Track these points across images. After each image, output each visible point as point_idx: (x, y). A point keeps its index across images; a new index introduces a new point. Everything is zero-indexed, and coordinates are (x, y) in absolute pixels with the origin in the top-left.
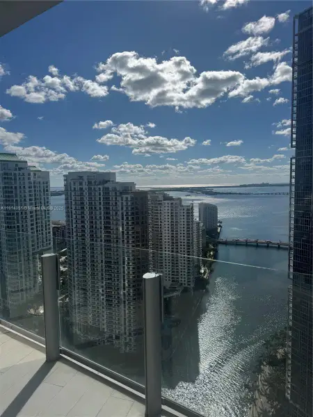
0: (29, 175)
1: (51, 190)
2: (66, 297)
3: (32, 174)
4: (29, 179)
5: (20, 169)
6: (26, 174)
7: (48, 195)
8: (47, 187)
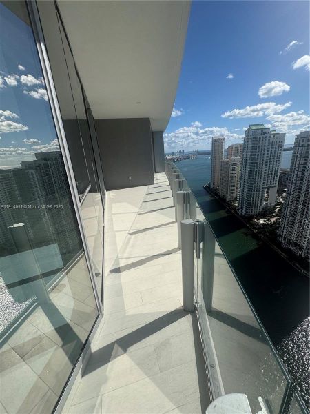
0: (270, 137)
1: (285, 147)
2: (279, 219)
3: (272, 136)
4: (269, 140)
5: (264, 134)
6: (268, 137)
7: (281, 150)
8: (282, 144)
